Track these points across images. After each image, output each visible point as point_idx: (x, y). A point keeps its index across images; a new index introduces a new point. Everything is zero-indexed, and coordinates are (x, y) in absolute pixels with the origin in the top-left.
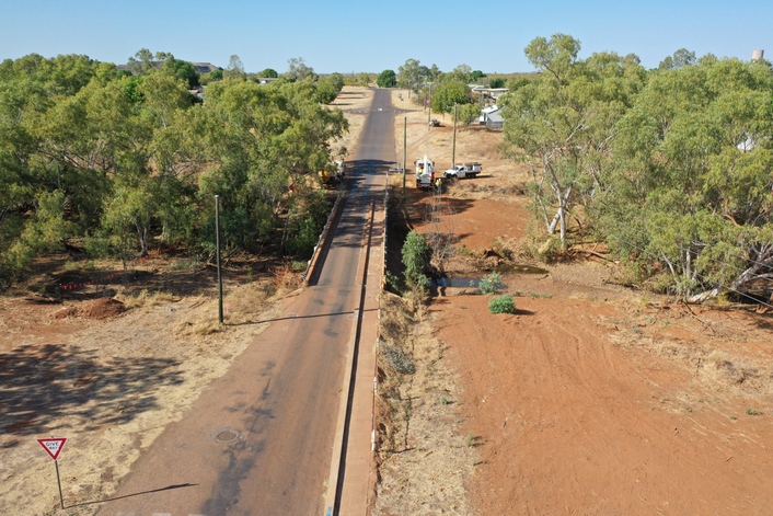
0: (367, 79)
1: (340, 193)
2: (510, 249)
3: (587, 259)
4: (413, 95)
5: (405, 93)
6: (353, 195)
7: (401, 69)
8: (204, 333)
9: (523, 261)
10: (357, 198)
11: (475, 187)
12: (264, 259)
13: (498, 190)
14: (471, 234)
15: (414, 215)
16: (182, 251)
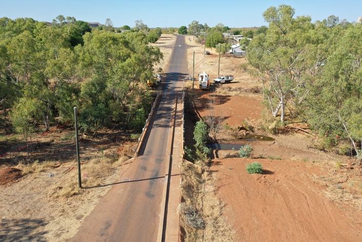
0: (173, 30)
1: (159, 92)
2: (253, 125)
3: (296, 132)
4: (196, 38)
5: (192, 37)
6: (166, 93)
7: (190, 25)
8: (68, 196)
9: (260, 133)
10: (168, 95)
11: (230, 88)
12: (116, 132)
13: (243, 90)
14: (230, 116)
15: (199, 105)
16: (70, 126)
